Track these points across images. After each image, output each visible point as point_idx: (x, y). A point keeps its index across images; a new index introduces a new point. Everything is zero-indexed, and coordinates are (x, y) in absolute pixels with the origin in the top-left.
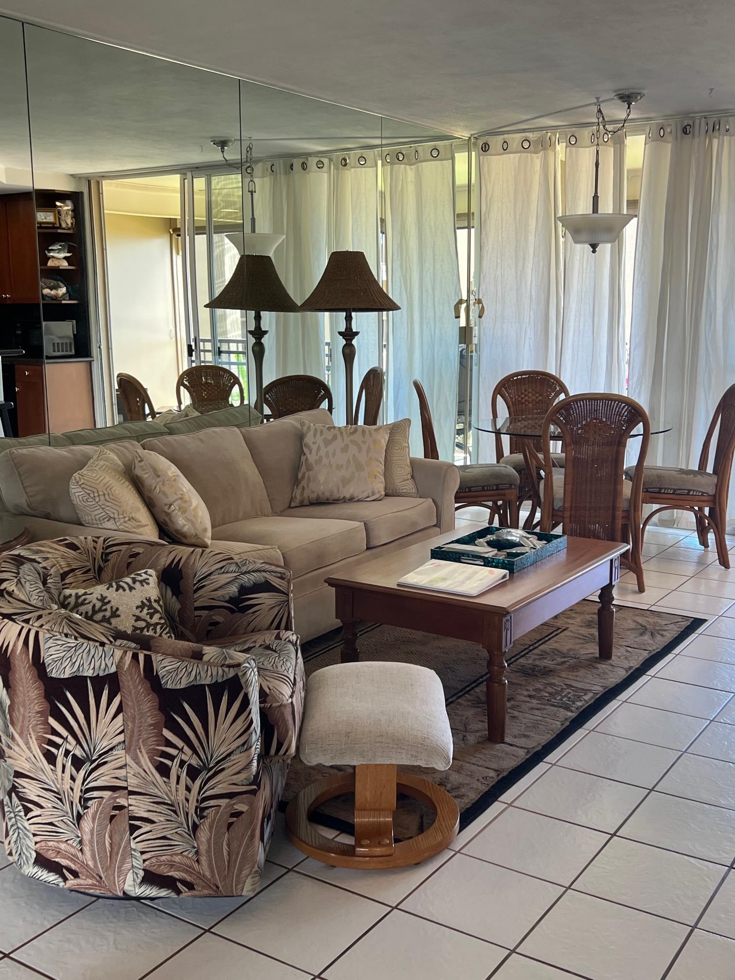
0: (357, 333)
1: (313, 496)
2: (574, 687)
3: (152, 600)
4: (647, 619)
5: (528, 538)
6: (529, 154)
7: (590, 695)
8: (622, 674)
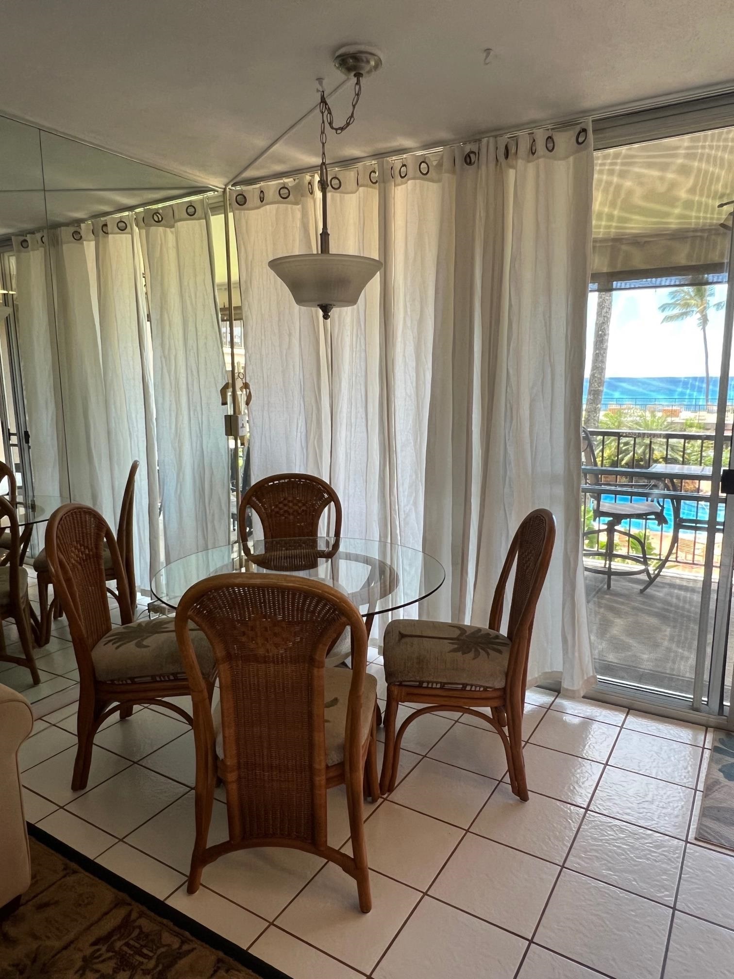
6: (289, 206)
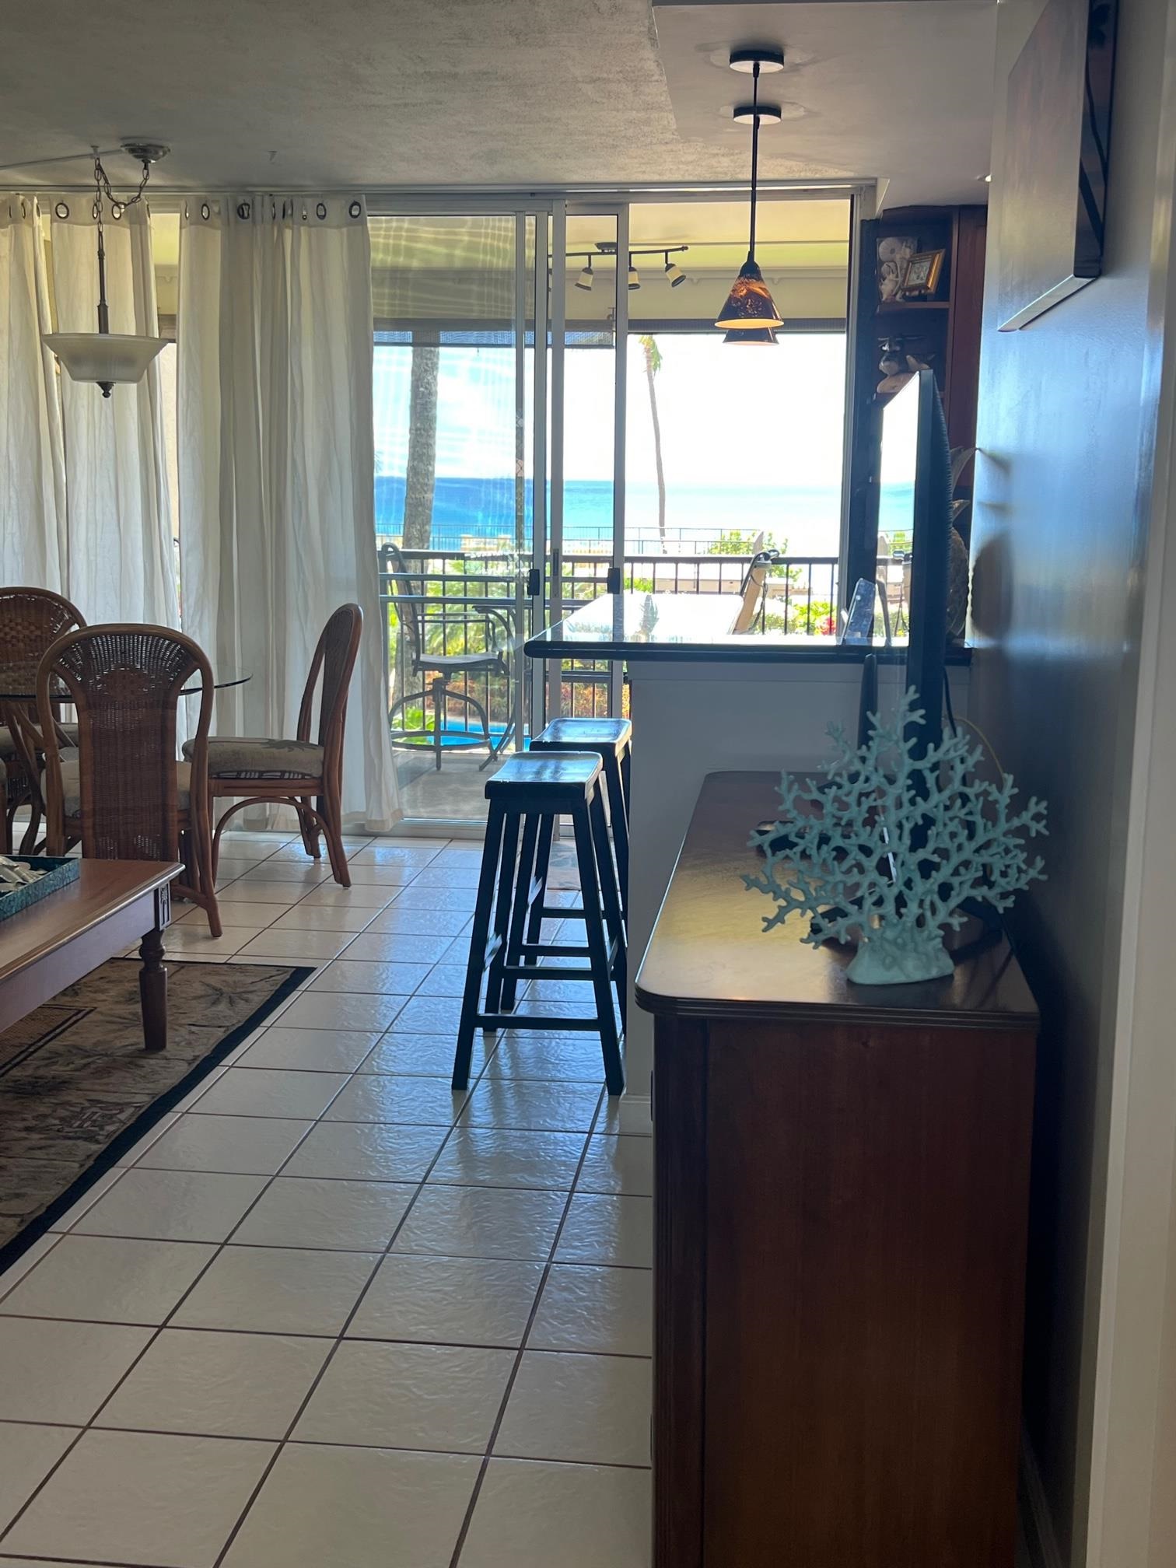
2: (102, 1102)
4: (223, 978)
7: (129, 1111)
8: (183, 1070)
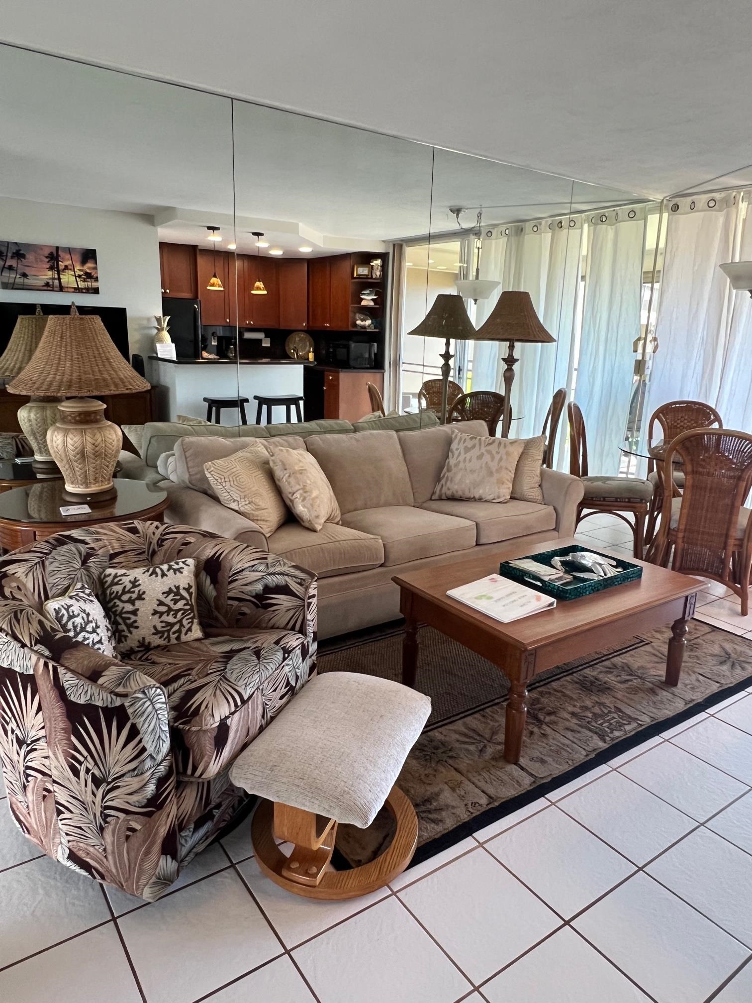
0: (517, 360)
1: (449, 493)
2: (622, 712)
3: (181, 588)
4: (736, 646)
5: (600, 565)
6: (714, 213)
7: (634, 725)
